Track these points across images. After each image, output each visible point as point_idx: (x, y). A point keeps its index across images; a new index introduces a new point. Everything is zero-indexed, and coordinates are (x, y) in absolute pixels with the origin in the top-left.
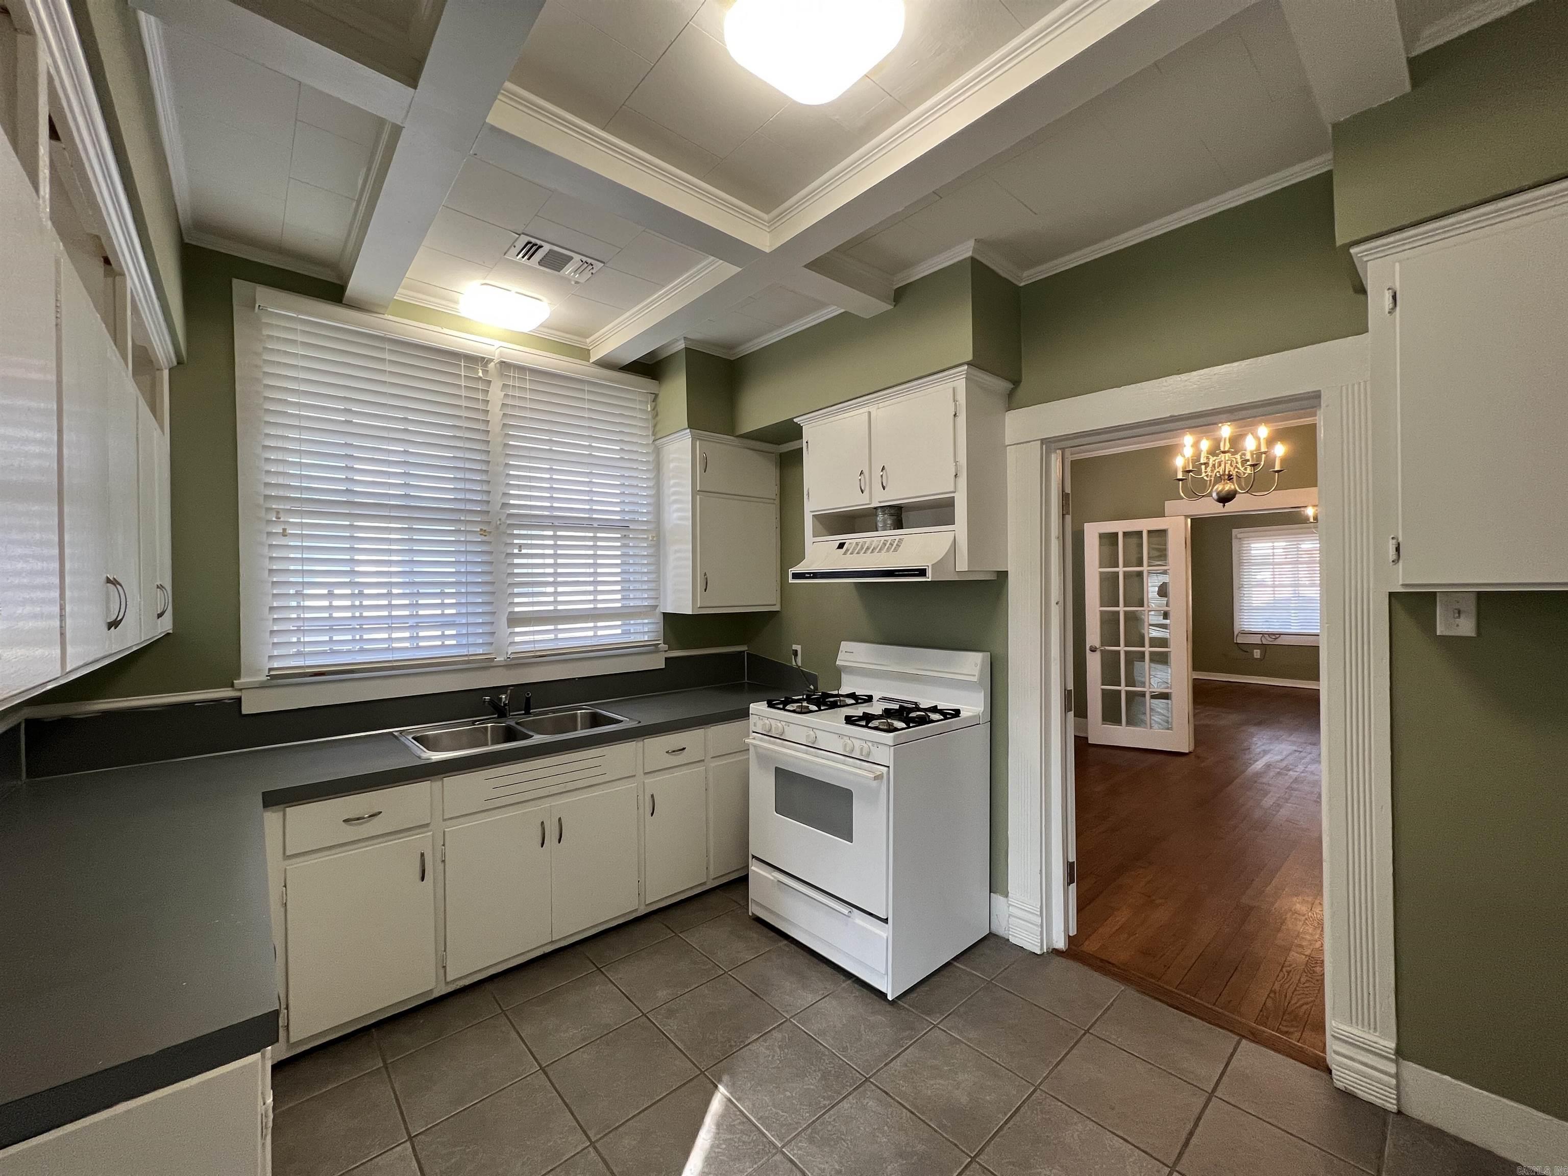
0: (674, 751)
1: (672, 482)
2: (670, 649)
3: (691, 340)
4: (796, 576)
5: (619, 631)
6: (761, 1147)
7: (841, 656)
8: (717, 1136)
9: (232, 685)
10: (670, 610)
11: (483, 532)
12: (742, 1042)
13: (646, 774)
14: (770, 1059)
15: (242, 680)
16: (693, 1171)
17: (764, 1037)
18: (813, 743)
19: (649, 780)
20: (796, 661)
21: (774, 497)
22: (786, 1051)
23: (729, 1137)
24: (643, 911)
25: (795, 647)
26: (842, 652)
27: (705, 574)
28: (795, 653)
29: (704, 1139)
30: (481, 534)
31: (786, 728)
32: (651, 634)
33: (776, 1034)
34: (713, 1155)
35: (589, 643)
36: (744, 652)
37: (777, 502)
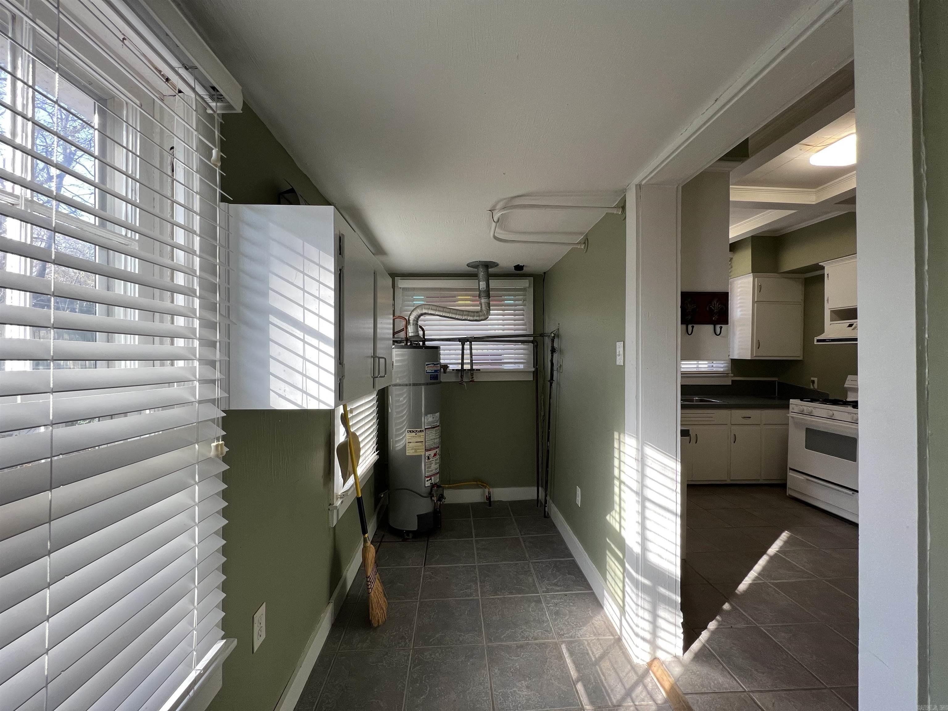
0: (745, 417)
1: (739, 298)
2: (734, 376)
4: (818, 341)
5: (707, 366)
7: (847, 382)
10: (736, 357)
13: (732, 424)
18: (832, 417)
19: (733, 427)
20: (813, 386)
21: (801, 301)
24: (729, 482)
25: (812, 379)
26: (849, 380)
27: (758, 341)
28: (813, 382)
31: (814, 410)
32: (724, 368)
35: (695, 370)
36: (776, 381)
37: (802, 303)
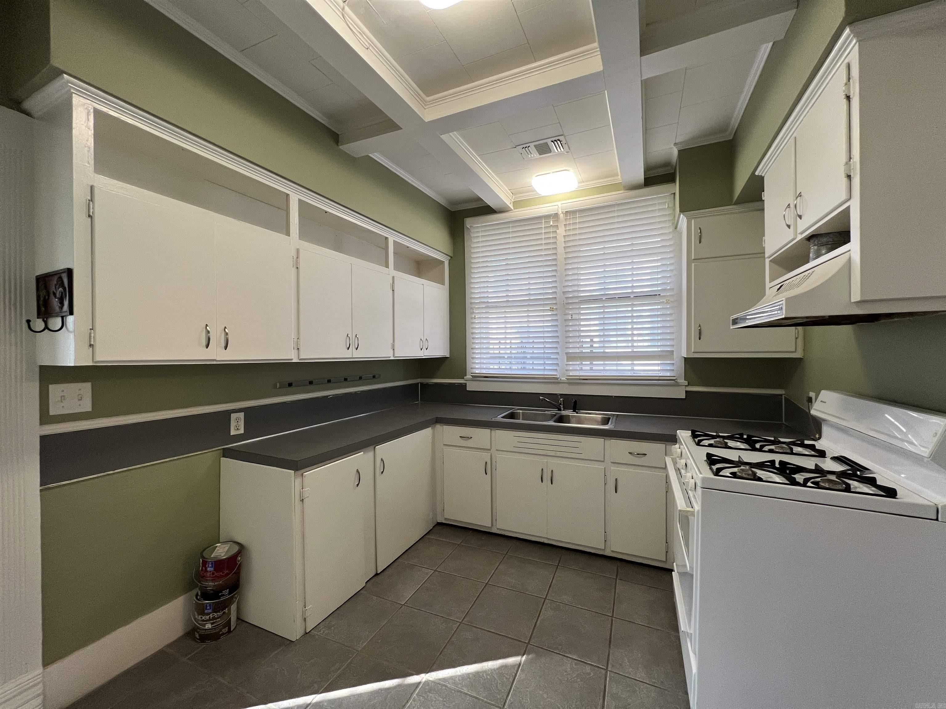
0: (638, 454)
2: (690, 384)
3: (681, 143)
4: (733, 322)
6: (498, 697)
7: (816, 405)
8: (493, 671)
9: (464, 378)
11: (552, 310)
12: (565, 652)
13: (612, 462)
14: (565, 674)
15: (467, 377)
16: (467, 670)
17: (578, 662)
19: (614, 468)
22: (579, 680)
23: (496, 677)
24: (608, 553)
25: (811, 394)
26: (818, 401)
27: (699, 325)
28: (811, 400)
29: (488, 665)
30: (550, 310)
33: (588, 669)
34: (481, 674)
36: (781, 395)
